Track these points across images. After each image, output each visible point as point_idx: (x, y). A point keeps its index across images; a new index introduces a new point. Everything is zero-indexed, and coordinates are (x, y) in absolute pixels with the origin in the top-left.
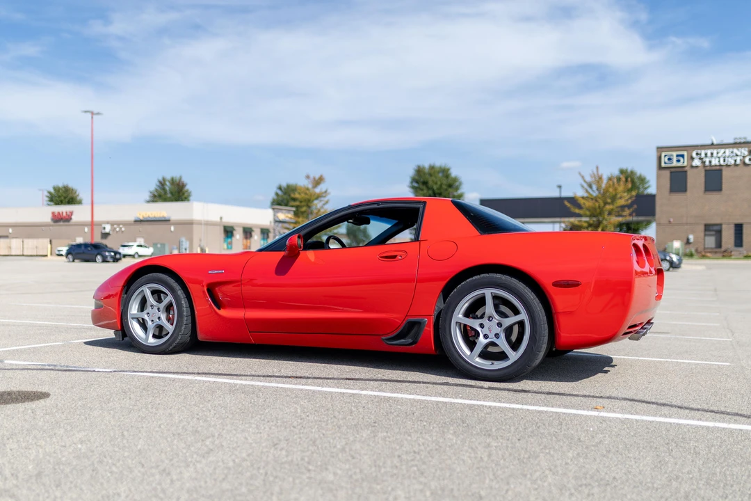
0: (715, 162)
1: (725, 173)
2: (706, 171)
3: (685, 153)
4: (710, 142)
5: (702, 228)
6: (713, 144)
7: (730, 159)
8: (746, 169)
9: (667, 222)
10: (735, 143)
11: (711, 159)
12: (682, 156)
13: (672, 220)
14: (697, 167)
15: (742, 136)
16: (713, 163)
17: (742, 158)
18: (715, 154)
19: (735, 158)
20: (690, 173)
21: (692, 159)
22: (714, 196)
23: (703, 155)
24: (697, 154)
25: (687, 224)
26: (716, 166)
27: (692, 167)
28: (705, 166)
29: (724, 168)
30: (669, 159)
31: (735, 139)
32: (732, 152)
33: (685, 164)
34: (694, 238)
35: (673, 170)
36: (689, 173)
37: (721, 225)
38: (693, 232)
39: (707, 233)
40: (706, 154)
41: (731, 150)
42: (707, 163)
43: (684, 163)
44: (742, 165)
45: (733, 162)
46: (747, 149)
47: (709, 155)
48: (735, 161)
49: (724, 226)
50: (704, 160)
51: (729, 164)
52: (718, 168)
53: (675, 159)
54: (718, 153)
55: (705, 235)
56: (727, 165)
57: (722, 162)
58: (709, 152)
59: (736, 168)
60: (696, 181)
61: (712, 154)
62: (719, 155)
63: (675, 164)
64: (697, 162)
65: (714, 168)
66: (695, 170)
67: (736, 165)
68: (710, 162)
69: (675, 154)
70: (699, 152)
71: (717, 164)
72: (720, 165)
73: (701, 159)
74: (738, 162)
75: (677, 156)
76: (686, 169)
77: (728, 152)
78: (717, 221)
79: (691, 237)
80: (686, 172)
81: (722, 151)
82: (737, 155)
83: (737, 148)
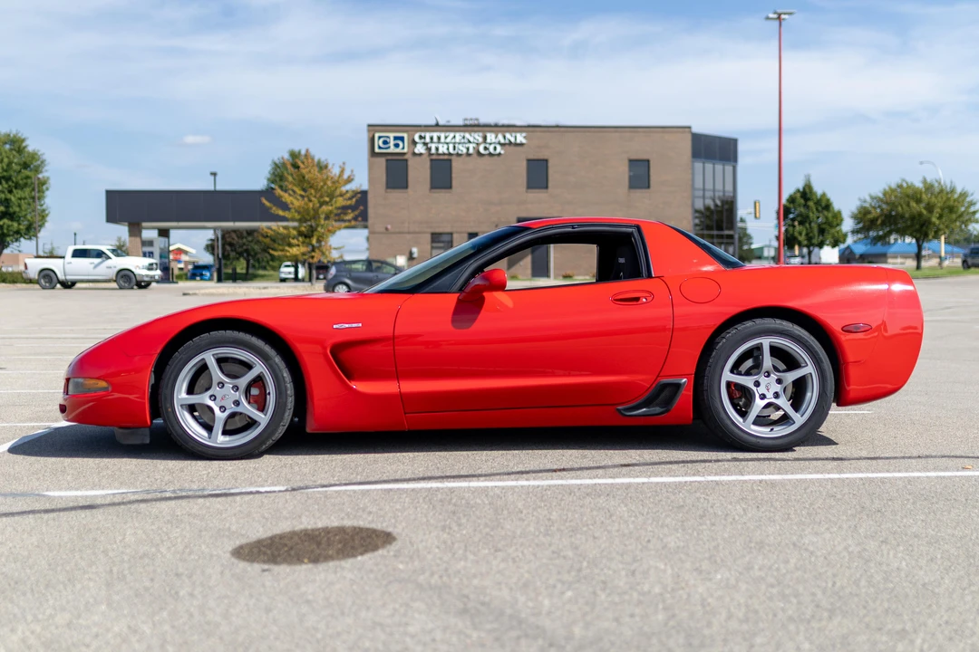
0: (443, 149)
1: (456, 164)
2: (432, 160)
3: (405, 135)
4: (434, 123)
5: (428, 237)
6: (437, 125)
7: (460, 147)
8: (480, 160)
9: (383, 230)
10: (465, 126)
11: (436, 145)
12: (402, 139)
13: (389, 227)
14: (421, 154)
15: (474, 117)
16: (440, 151)
17: (475, 145)
18: (442, 140)
19: (467, 145)
20: (412, 162)
21: (415, 143)
22: (442, 195)
23: (428, 140)
24: (421, 137)
25: (409, 233)
26: (444, 154)
27: (414, 154)
28: (430, 154)
29: (453, 158)
30: (385, 142)
31: (466, 119)
32: (464, 137)
33: (405, 150)
34: (419, 252)
35: (390, 157)
36: (410, 163)
37: (451, 234)
38: (417, 244)
39: (435, 245)
40: (432, 138)
41: (462, 134)
42: (433, 151)
43: (404, 148)
44: (475, 155)
45: (465, 151)
46: (481, 134)
47: (435, 139)
48: (468, 149)
49: (455, 236)
50: (429, 145)
51: (460, 152)
52: (446, 157)
53: (392, 143)
54: (446, 138)
55: (432, 248)
56: (458, 155)
57: (451, 151)
58: (435, 135)
59: (468, 158)
60: (419, 173)
61: (439, 138)
62: (448, 140)
63: (392, 149)
64: (420, 149)
65: (442, 157)
66: (417, 158)
67: (468, 155)
68: (437, 149)
69: (392, 135)
70: (423, 134)
71: (446, 152)
72: (450, 154)
73: (425, 144)
74: (471, 151)
75: (396, 138)
76: (406, 157)
77: (458, 136)
78: (448, 230)
79: (415, 250)
80: (406, 160)
81: (452, 135)
82: (470, 142)
83: (470, 132)
